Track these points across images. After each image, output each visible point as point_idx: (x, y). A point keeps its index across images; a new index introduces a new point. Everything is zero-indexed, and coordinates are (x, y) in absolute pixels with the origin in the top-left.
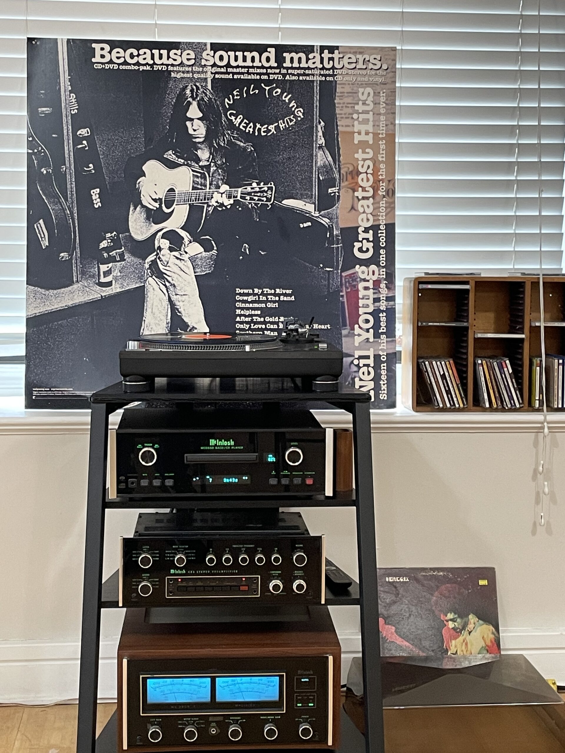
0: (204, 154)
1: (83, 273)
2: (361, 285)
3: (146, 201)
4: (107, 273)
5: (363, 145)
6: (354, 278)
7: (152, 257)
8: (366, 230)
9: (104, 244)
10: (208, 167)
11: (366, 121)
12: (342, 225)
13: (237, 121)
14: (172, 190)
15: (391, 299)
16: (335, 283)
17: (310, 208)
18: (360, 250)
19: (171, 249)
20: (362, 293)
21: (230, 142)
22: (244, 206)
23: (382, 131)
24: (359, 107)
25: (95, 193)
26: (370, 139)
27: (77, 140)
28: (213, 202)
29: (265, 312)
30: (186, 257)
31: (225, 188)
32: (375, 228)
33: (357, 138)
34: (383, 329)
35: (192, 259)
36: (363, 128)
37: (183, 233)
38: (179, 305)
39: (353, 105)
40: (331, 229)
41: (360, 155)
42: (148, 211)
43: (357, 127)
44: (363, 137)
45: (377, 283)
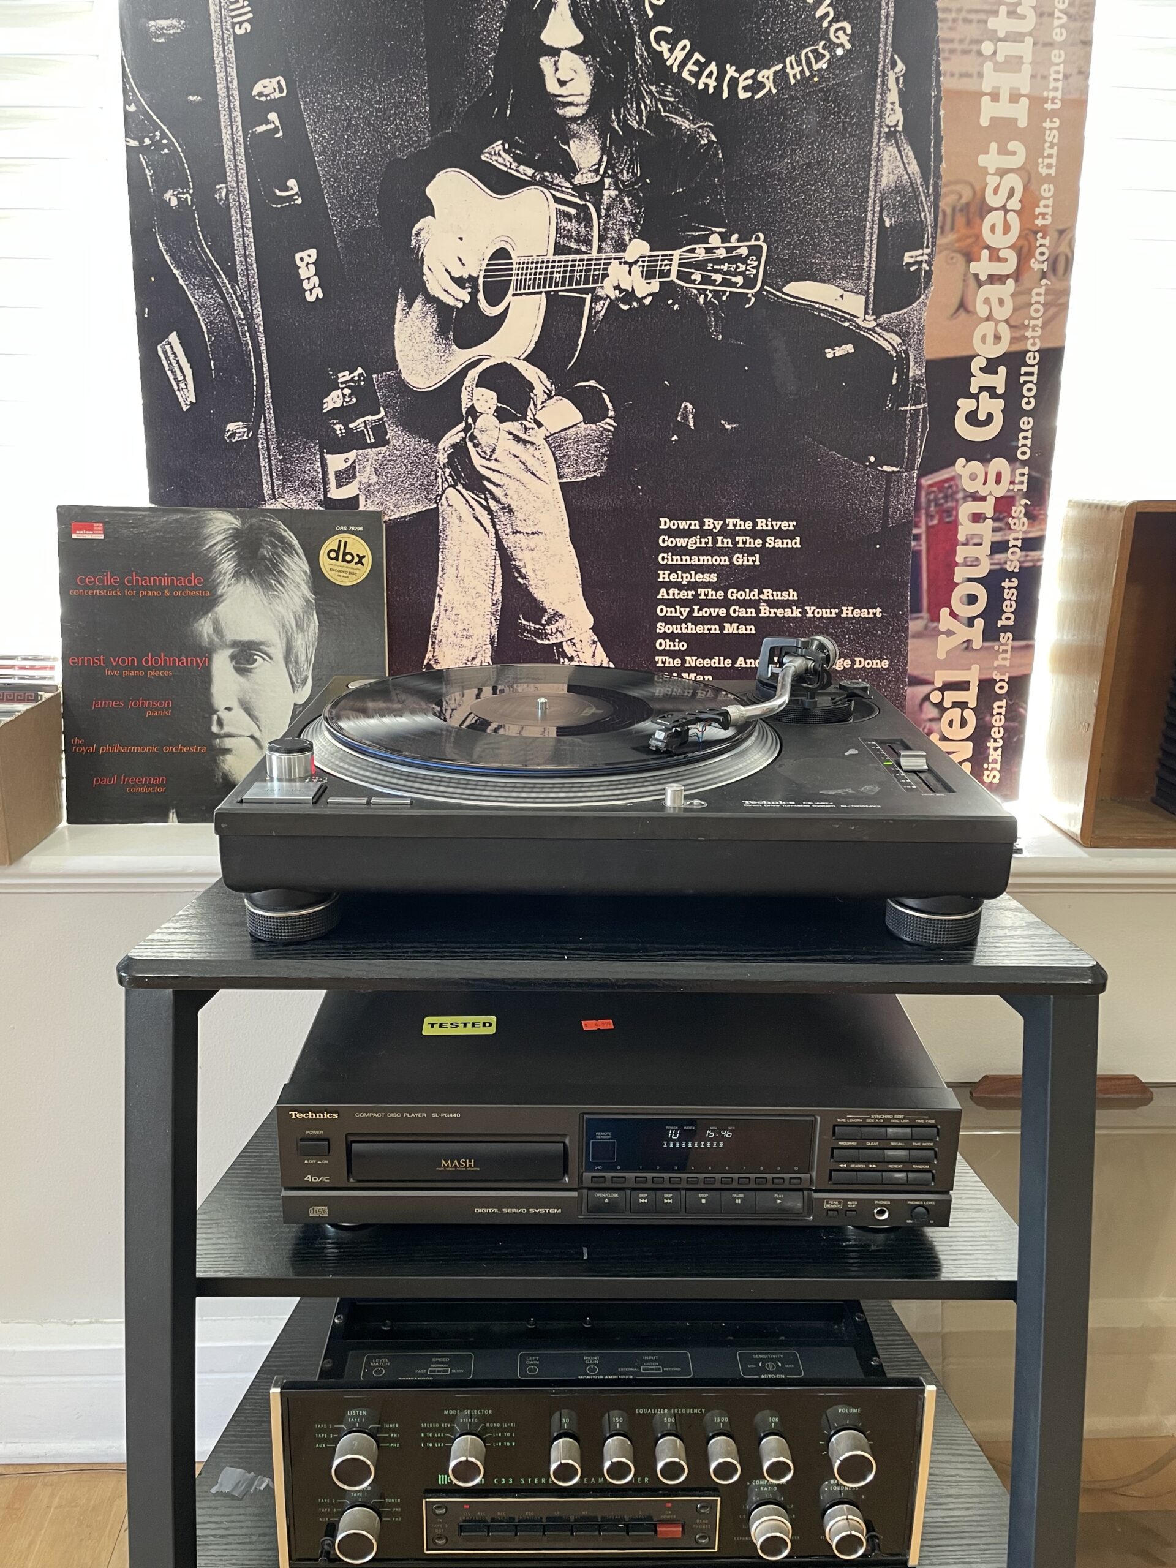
0: (586, 153)
1: (286, 476)
2: (966, 509)
3: (437, 283)
4: (346, 476)
5: (1004, 129)
6: (949, 491)
7: (453, 436)
8: (991, 367)
9: (333, 401)
10: (596, 190)
11: (1013, 64)
12: (932, 350)
13: (674, 57)
14: (501, 254)
15: (1033, 544)
16: (900, 505)
17: (853, 304)
18: (972, 418)
19: (502, 416)
20: (963, 531)
21: (654, 119)
22: (686, 298)
23: (1055, 92)
24: (1000, 23)
25: (306, 261)
26: (1020, 113)
27: (254, 111)
28: (607, 289)
29: (730, 577)
30: (537, 436)
31: (638, 248)
32: (1013, 361)
33: (988, 111)
34: (1007, 618)
35: (555, 442)
36: (1005, 82)
37: (532, 373)
38: (524, 560)
39: (982, 16)
40: (902, 362)
41: (990, 160)
42: (442, 310)
43: (990, 79)
44: (1004, 109)
45: (1004, 505)
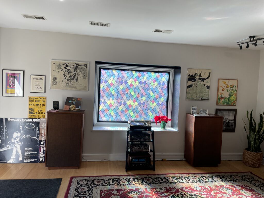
0: (22, 132)
1: (5, 146)
2: (42, 147)
4: (8, 146)
7: (14, 144)
9: (8, 143)
11: (43, 127)
12: (40, 140)
13: (26, 127)
18: (42, 143)
19: (17, 143)
22: (27, 138)
24: (43, 126)
25: (7, 136)
26: (44, 129)
27: (5, 130)
28: (23, 137)
35: (20, 144)
40: (38, 140)
41: (42, 131)
42: (14, 138)
45: (44, 147)
